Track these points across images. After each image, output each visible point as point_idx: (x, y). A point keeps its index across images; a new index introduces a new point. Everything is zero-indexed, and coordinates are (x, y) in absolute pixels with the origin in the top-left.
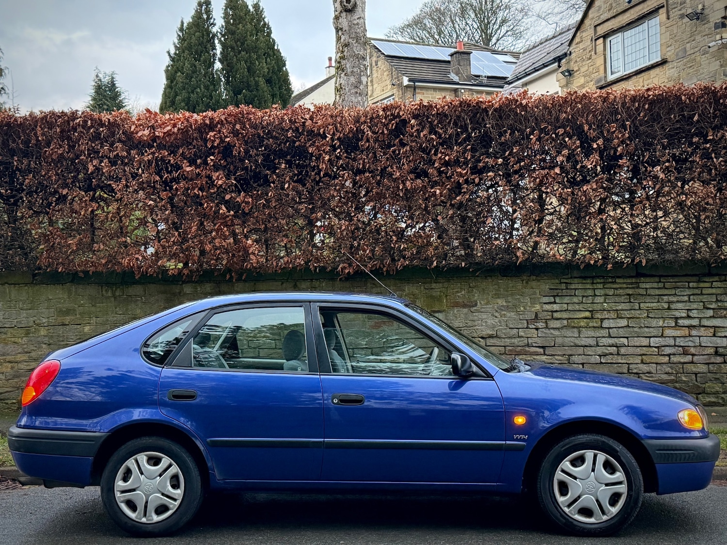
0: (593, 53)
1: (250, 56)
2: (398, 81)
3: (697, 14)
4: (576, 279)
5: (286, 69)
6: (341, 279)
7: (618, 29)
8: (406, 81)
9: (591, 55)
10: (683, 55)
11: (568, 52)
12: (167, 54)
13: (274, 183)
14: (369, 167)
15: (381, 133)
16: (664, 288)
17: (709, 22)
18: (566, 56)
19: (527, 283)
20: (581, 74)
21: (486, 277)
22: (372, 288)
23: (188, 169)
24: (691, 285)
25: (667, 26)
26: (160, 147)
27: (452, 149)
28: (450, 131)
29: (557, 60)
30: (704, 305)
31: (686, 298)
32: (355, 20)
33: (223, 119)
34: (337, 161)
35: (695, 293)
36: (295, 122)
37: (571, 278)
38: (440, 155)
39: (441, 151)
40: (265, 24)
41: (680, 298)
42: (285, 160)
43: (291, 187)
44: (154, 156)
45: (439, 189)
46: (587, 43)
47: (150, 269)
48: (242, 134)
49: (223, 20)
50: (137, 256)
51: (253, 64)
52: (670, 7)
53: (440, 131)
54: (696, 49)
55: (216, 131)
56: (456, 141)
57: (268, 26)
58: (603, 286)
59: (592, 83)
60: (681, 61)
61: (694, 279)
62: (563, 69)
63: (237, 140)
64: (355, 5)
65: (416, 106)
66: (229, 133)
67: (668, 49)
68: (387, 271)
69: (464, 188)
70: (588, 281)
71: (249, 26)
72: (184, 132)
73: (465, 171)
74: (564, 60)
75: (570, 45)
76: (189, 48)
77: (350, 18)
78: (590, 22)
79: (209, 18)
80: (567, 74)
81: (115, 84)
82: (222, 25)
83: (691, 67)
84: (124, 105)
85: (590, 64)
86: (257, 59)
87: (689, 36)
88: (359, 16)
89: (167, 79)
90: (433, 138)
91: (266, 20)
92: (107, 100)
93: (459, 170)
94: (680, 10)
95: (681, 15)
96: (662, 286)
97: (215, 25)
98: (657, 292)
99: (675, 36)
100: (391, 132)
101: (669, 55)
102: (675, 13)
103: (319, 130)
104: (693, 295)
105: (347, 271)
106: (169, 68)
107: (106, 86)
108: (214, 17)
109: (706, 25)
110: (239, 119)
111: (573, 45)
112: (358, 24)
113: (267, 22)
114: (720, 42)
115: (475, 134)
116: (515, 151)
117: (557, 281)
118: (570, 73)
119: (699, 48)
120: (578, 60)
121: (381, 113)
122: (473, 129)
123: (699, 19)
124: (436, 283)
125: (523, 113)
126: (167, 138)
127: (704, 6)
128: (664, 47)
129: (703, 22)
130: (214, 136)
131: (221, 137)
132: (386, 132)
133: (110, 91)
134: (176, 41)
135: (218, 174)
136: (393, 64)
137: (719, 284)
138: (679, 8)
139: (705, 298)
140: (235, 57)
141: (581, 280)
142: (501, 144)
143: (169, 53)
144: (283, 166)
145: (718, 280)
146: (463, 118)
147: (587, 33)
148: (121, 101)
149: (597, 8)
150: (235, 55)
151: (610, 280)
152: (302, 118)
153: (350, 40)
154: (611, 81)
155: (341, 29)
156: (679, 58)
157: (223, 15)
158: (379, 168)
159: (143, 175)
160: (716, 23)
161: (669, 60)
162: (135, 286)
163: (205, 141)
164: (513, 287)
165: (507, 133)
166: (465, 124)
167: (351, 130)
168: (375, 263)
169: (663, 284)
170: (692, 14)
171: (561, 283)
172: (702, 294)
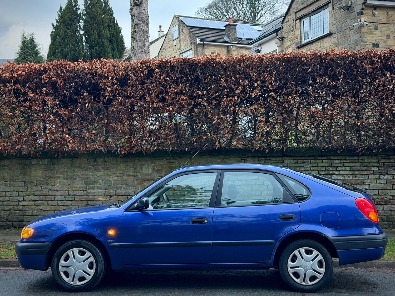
0: (294, 28)
1: (99, 27)
2: (194, 41)
3: (348, 7)
4: (250, 158)
5: (121, 35)
6: (120, 157)
7: (307, 15)
8: (198, 41)
9: (293, 29)
10: (340, 30)
11: (282, 27)
12: (52, 25)
13: (80, 103)
14: (133, 95)
15: (140, 76)
16: (297, 163)
17: (354, 11)
18: (281, 29)
19: (223, 159)
20: (288, 40)
21: (201, 156)
22: (138, 162)
23: (32, 95)
24: (311, 161)
25: (332, 13)
26: (16, 83)
27: (178, 85)
28: (177, 76)
29: (276, 31)
30: (319, 173)
31: (309, 169)
32: (142, 10)
33: (51, 67)
34: (116, 92)
35: (313, 166)
36: (91, 69)
37: (247, 157)
38: (172, 89)
39: (173, 87)
40: (109, 8)
41: (306, 169)
42: (87, 91)
43: (90, 105)
44: (12, 88)
45: (172, 107)
46: (291, 22)
47: (11, 151)
48: (62, 76)
49: (84, 6)
50: (3, 143)
51: (101, 31)
52: (334, 2)
53: (172, 75)
54: (348, 27)
55: (47, 74)
56: (181, 81)
57: (111, 9)
58: (265, 162)
59: (294, 45)
60: (339, 33)
61: (313, 158)
62: (279, 36)
63: (59, 79)
64: (142, 2)
65: (159, 62)
66: (54, 75)
67: (333, 27)
68: (146, 152)
69: (186, 107)
70: (256, 159)
71: (99, 9)
72: (29, 74)
73: (186, 98)
74: (280, 31)
75: (282, 23)
76: (64, 21)
77: (139, 10)
78: (293, 10)
79: (76, 5)
80: (280, 39)
81: (34, 40)
82: (83, 9)
83: (345, 37)
84: (39, 52)
85: (293, 34)
86: (103, 29)
87: (344, 19)
88: (144, 9)
89: (52, 39)
90: (168, 79)
91: (110, 6)
92: (29, 49)
93: (183, 97)
94: (339, 4)
95: (340, 7)
96: (296, 162)
97: (80, 9)
98: (294, 165)
99: (337, 19)
100: (145, 75)
101: (334, 30)
102: (336, 6)
103: (105, 74)
104: (313, 167)
105: (123, 153)
106: (53, 33)
107: (29, 41)
108: (79, 4)
109: (353, 13)
110: (60, 68)
111: (284, 23)
112: (143, 13)
113: (111, 7)
114: (360, 23)
115: (191, 77)
116: (213, 87)
117: (239, 159)
118: (282, 39)
119: (349, 26)
120: (287, 31)
121: (140, 65)
122: (190, 75)
123: (349, 10)
124: (173, 159)
125: (217, 66)
126: (19, 78)
127: (352, 2)
128: (331, 25)
129: (351, 12)
130: (46, 77)
131: (50, 77)
132: (142, 76)
133: (31, 44)
134: (57, 18)
135: (48, 98)
136: (192, 31)
137: (327, 161)
138: (339, 3)
139: (319, 169)
140: (90, 28)
141: (252, 158)
142: (206, 83)
143: (53, 25)
144: (85, 94)
145: (326, 159)
146: (185, 69)
147: (291, 17)
148: (37, 50)
149: (297, 2)
150: (90, 26)
151: (268, 158)
152: (95, 67)
153: (139, 22)
154: (303, 44)
155: (134, 15)
156: (339, 32)
157: (84, 4)
158: (139, 96)
159: (6, 98)
160: (358, 12)
161: (333, 33)
162: (4, 160)
163: (41, 79)
164: (215, 162)
165: (209, 77)
166: (186, 71)
167: (123, 74)
168: (138, 148)
169: (296, 161)
170: (345, 7)
171: (242, 160)
172: (317, 166)
